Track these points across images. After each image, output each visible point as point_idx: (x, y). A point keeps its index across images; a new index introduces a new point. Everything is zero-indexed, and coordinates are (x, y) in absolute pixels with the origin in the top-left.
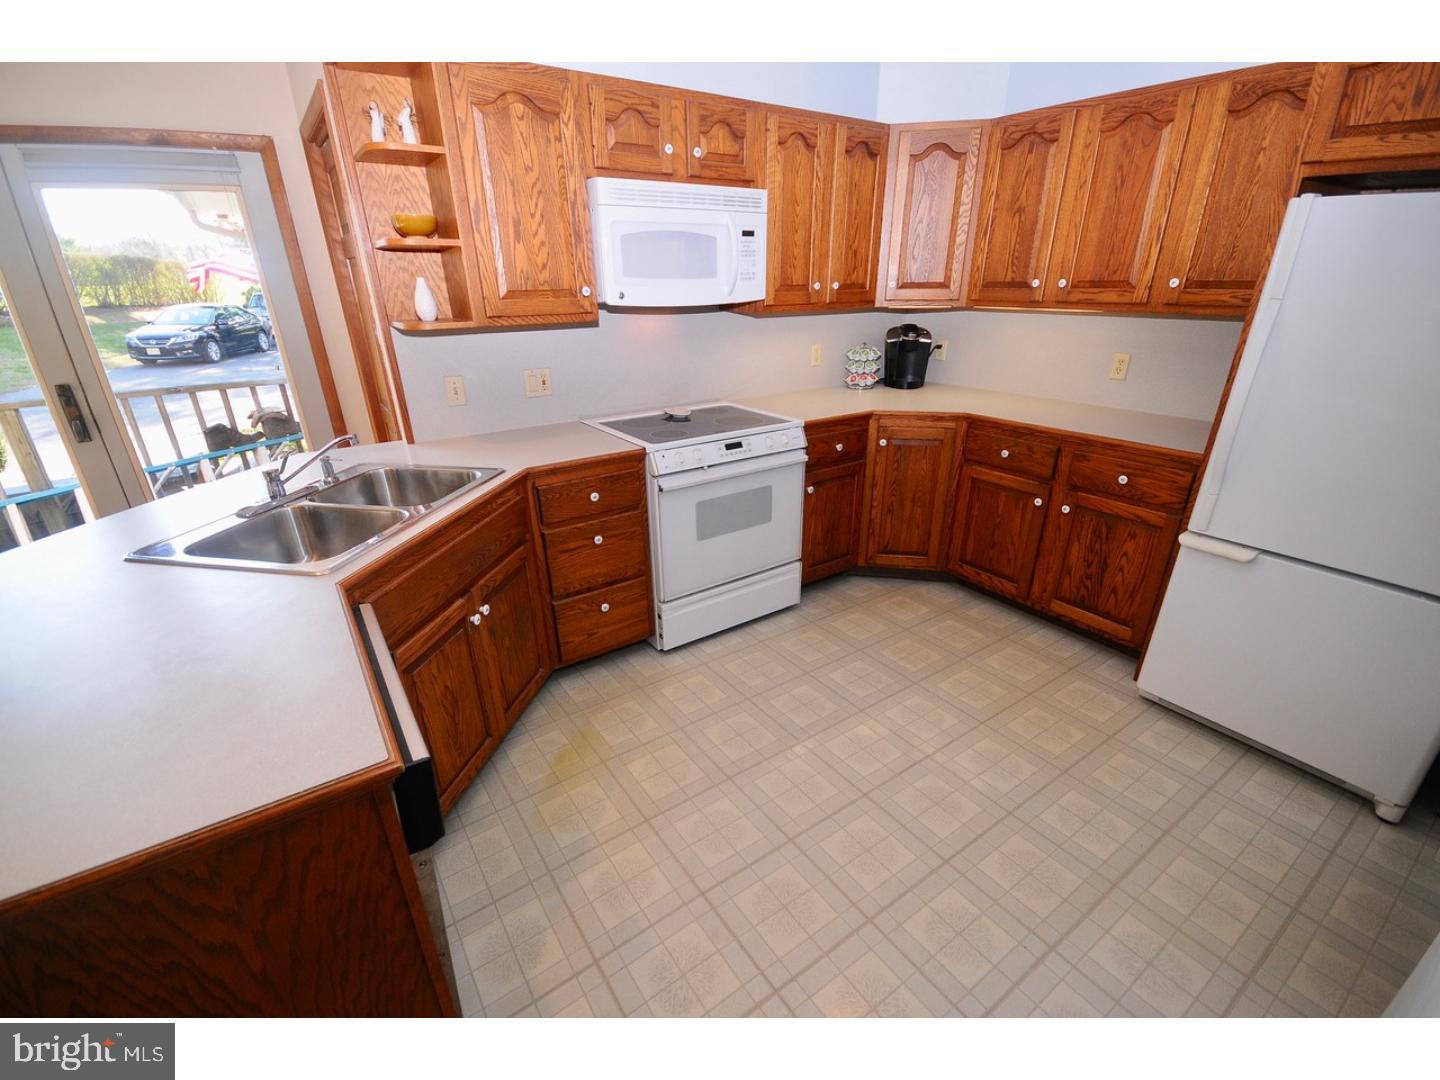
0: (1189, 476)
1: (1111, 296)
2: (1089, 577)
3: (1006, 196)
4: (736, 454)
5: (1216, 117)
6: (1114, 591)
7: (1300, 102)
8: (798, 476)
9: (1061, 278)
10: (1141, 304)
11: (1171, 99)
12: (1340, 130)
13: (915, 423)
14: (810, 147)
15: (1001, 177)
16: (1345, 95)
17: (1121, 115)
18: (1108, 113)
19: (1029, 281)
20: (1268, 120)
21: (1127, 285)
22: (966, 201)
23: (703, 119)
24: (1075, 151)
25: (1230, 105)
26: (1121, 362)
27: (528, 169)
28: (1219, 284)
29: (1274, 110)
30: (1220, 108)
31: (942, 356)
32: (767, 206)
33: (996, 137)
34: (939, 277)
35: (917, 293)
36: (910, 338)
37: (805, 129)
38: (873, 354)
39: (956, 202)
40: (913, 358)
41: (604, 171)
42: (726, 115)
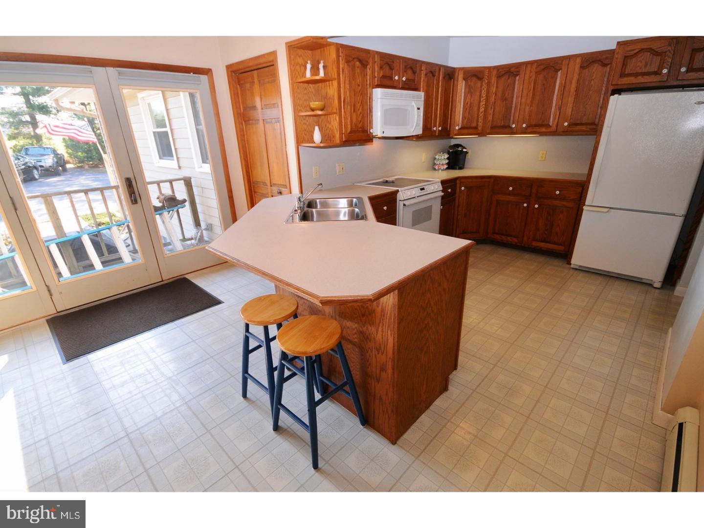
0: (581, 189)
1: (543, 130)
2: (546, 230)
3: (500, 94)
4: (423, 192)
5: (576, 69)
6: (557, 233)
8: (439, 201)
9: (524, 123)
10: (554, 132)
11: (560, 62)
12: (623, 75)
13: (475, 180)
14: (434, 76)
15: (497, 87)
16: (623, 64)
17: (543, 67)
18: (538, 66)
19: (511, 125)
20: (594, 70)
21: (548, 126)
22: (484, 96)
23: (406, 67)
24: (526, 78)
25: (581, 65)
26: (543, 154)
27: (359, 85)
28: (581, 124)
29: (596, 67)
30: (578, 66)
31: (469, 156)
32: (423, 99)
33: (494, 73)
34: (474, 125)
35: (466, 131)
36: (460, 149)
37: (433, 70)
38: (446, 156)
39: (480, 96)
40: (461, 157)
41: (378, 86)
42: (411, 65)
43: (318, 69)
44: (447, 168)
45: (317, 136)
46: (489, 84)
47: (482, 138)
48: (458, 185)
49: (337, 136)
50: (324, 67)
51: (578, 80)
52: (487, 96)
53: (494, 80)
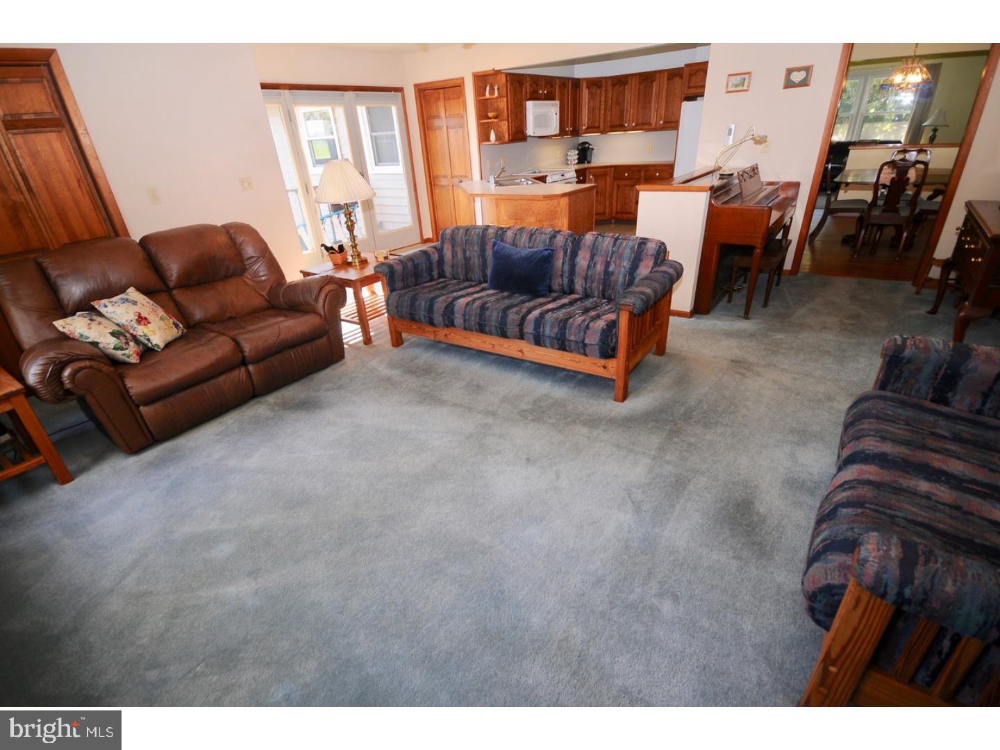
1: (646, 127)
3: (614, 100)
4: (563, 178)
7: (682, 78)
9: (633, 122)
10: (654, 128)
11: (654, 75)
12: (689, 87)
13: (600, 170)
14: (565, 87)
15: (612, 94)
16: (689, 80)
19: (623, 125)
21: (650, 124)
22: (603, 101)
23: (546, 83)
24: (632, 87)
25: (668, 77)
27: (518, 100)
28: (671, 122)
29: (677, 80)
30: (666, 79)
31: (594, 152)
32: (558, 106)
33: (610, 82)
34: (597, 125)
35: (590, 130)
36: (587, 145)
37: (564, 81)
38: (577, 152)
39: (600, 102)
40: (589, 152)
41: (530, 99)
42: (550, 81)
43: (494, 89)
44: (578, 163)
45: (493, 137)
46: (606, 91)
47: (604, 135)
48: (587, 175)
49: (507, 136)
50: (498, 89)
51: (667, 89)
52: (605, 101)
53: (610, 88)
